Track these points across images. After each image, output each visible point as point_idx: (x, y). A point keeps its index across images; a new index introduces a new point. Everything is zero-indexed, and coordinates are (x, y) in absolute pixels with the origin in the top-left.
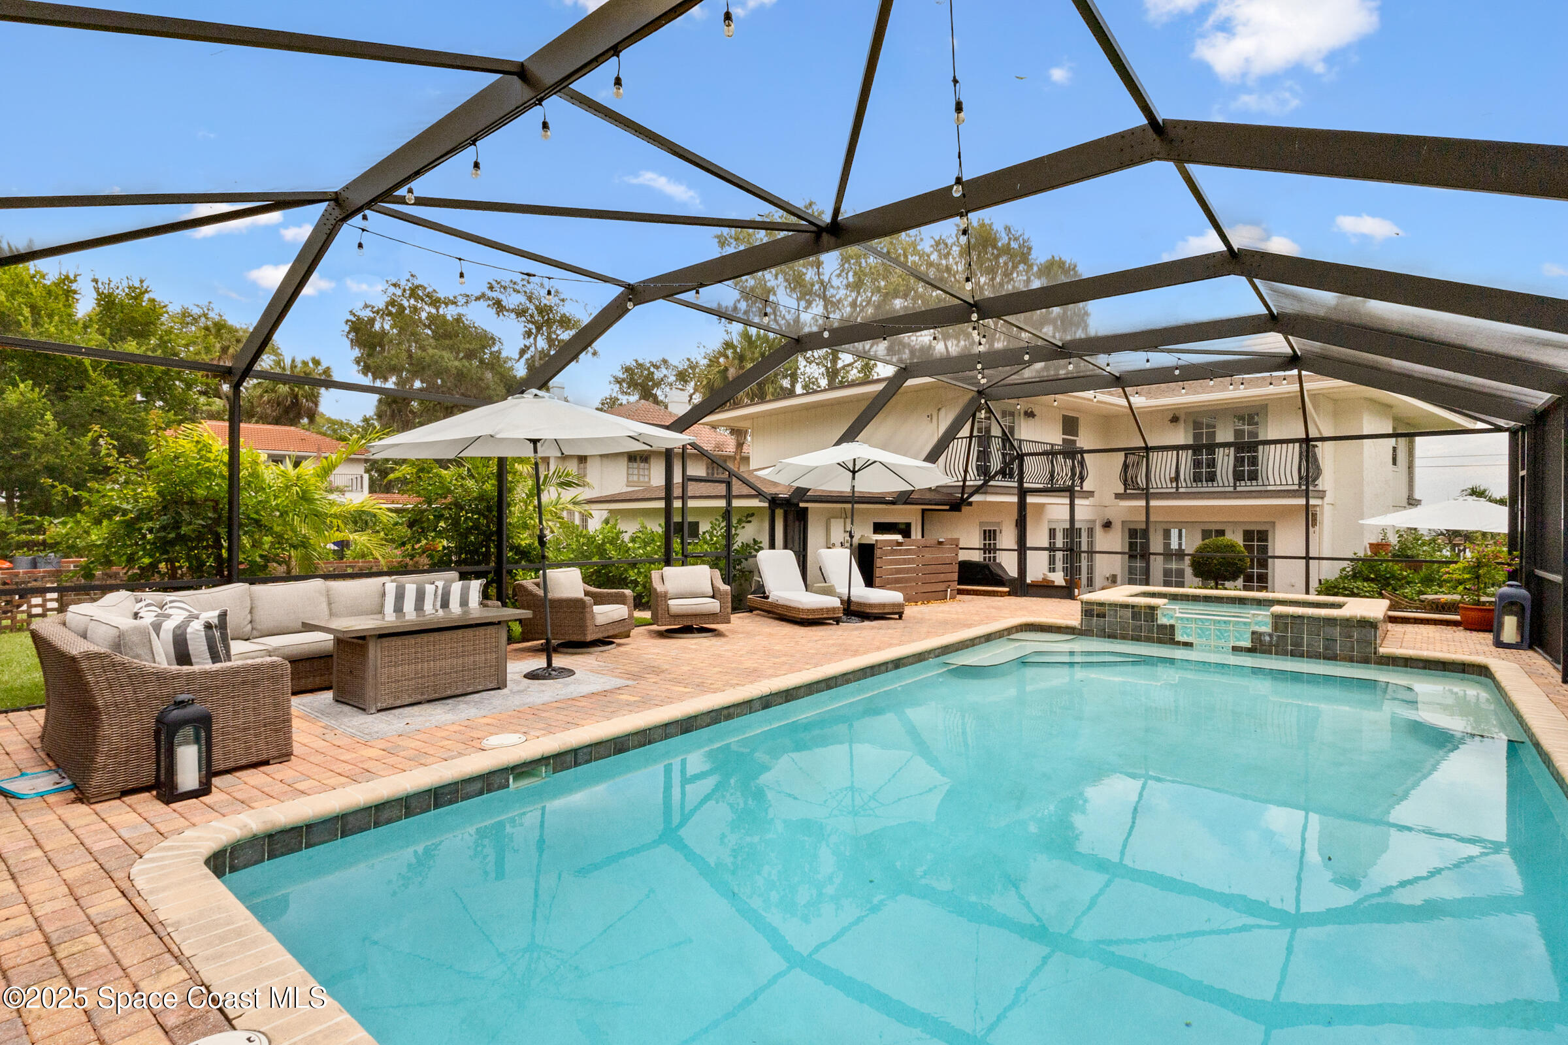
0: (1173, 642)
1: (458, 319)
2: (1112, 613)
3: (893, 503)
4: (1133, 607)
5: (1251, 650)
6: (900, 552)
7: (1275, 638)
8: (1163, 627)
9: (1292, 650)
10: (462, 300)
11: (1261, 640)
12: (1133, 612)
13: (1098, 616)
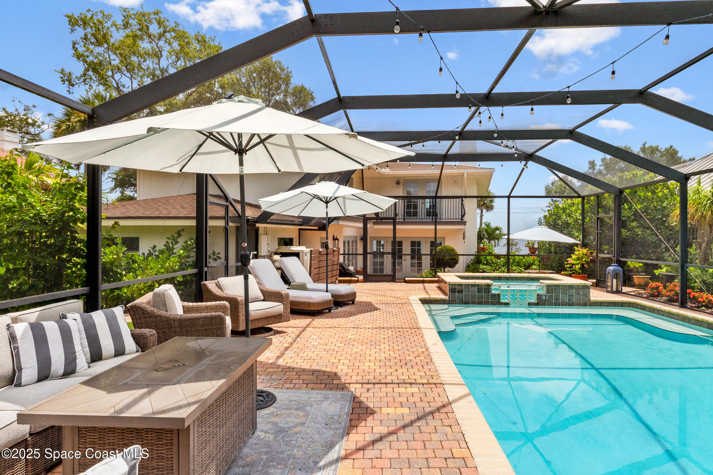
0: (499, 303)
2: (467, 289)
4: (478, 285)
5: (536, 305)
7: (547, 297)
8: (494, 295)
9: (555, 302)
11: (541, 299)
12: (478, 289)
13: (459, 292)
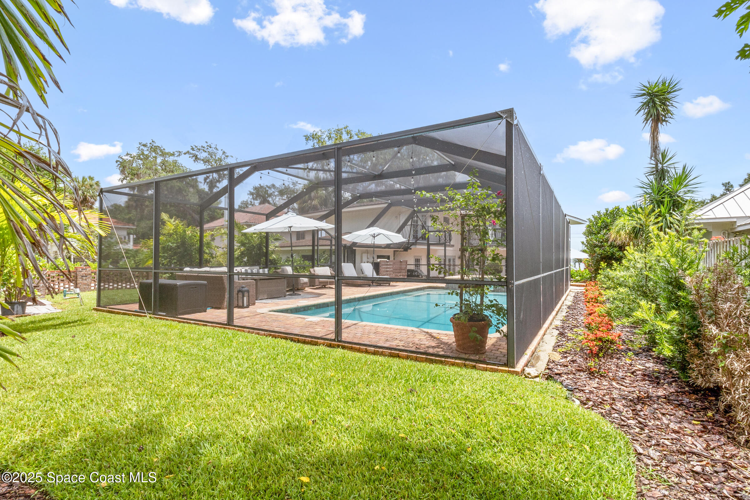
1: (175, 162)
3: (384, 248)
6: (387, 265)
10: (177, 154)
